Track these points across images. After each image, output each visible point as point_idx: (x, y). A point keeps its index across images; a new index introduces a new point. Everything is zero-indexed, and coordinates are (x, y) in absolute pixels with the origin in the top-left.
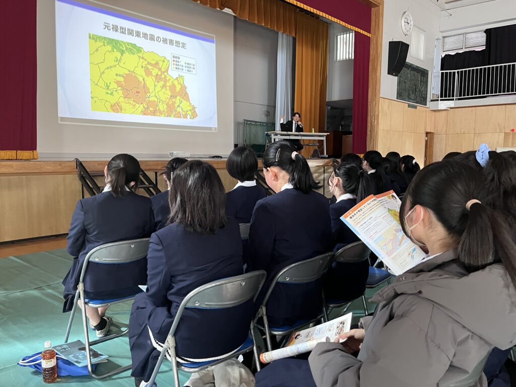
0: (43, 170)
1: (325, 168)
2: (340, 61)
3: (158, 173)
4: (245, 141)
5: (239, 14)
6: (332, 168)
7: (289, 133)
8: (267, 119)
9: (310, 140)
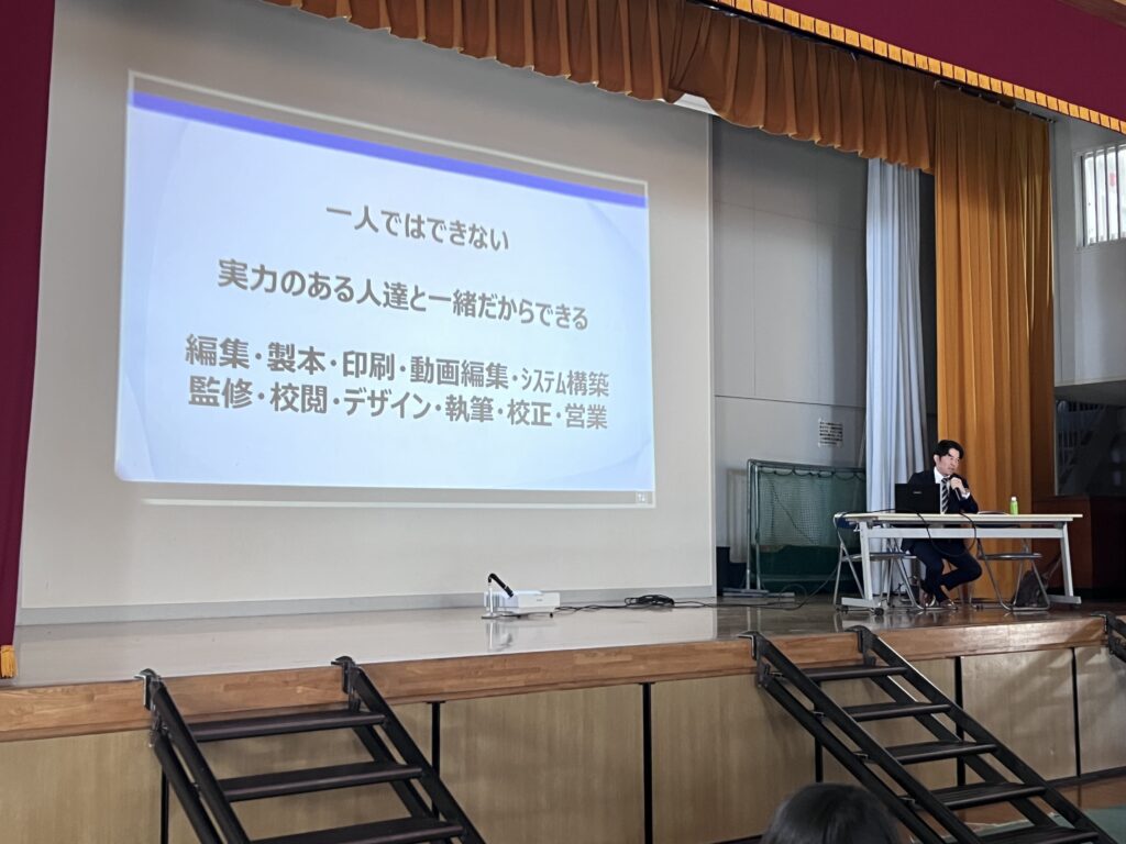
0: (29, 721)
1: (1077, 651)
2: (1100, 245)
3: (442, 706)
4: (757, 536)
5: (733, 110)
6: (1104, 650)
7: (928, 517)
8: (834, 454)
9: (1000, 541)
